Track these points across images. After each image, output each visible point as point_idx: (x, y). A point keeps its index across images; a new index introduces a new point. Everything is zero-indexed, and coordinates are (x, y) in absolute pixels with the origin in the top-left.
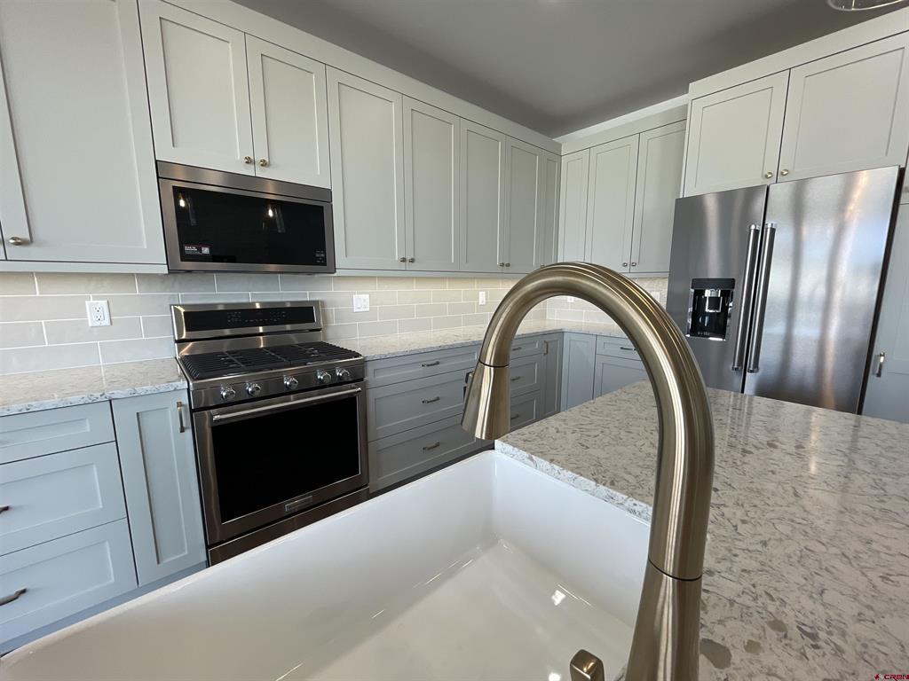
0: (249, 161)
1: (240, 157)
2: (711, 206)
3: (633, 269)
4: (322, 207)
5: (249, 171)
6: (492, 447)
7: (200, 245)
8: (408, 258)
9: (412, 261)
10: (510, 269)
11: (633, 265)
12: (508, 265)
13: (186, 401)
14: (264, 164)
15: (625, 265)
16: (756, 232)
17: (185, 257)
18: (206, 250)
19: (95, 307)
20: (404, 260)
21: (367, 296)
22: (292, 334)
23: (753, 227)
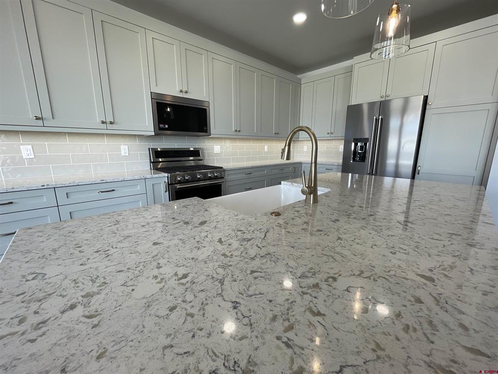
0: (181, 91)
1: (178, 89)
2: (365, 108)
3: (332, 135)
4: (206, 109)
5: (181, 95)
6: (280, 184)
7: (164, 124)
8: (238, 130)
9: (239, 131)
10: (279, 136)
11: (332, 133)
12: (278, 134)
13: (167, 181)
14: (186, 92)
15: (328, 133)
16: (376, 119)
17: (160, 129)
18: (167, 126)
19: (124, 148)
20: (236, 131)
21: (219, 147)
22: (191, 161)
23: (375, 118)
